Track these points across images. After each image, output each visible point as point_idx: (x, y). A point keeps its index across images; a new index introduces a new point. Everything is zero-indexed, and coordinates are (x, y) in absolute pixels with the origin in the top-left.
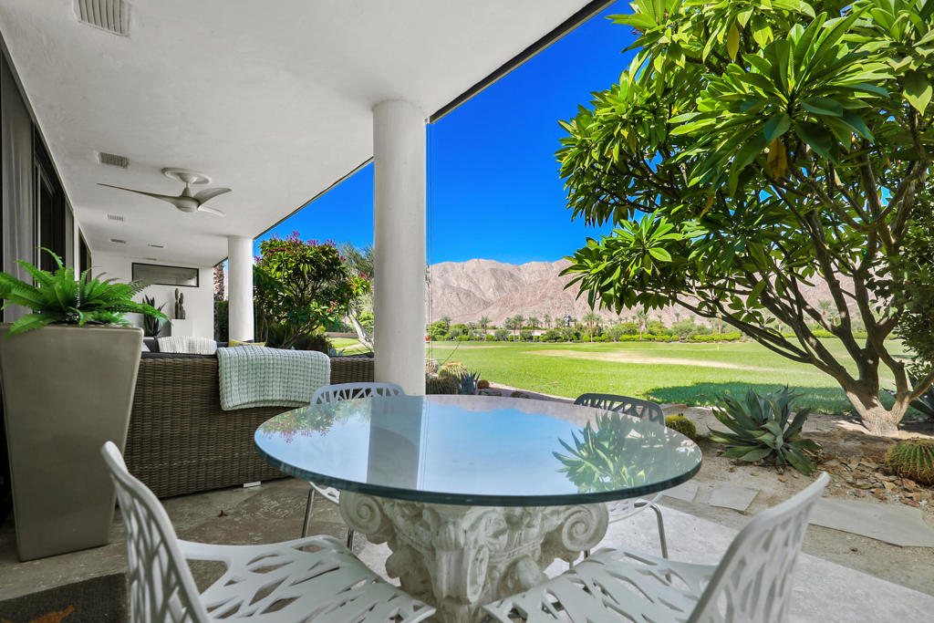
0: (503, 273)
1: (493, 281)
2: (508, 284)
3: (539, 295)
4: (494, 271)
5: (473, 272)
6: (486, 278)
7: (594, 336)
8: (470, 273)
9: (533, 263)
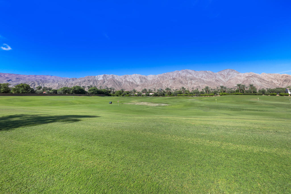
0: (142, 78)
1: (139, 80)
2: (144, 80)
3: (153, 83)
4: (140, 77)
5: (134, 77)
6: (137, 79)
7: (169, 95)
8: (133, 77)
9: (151, 75)
